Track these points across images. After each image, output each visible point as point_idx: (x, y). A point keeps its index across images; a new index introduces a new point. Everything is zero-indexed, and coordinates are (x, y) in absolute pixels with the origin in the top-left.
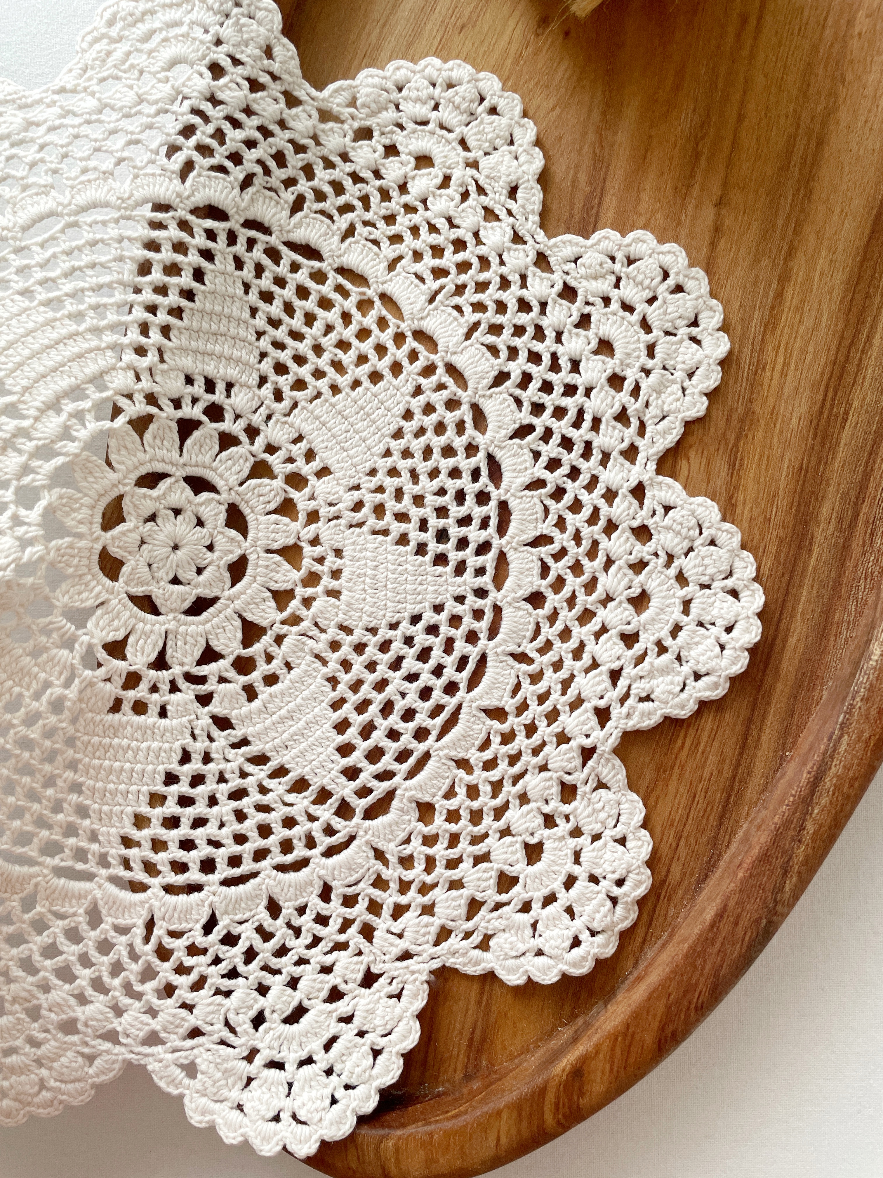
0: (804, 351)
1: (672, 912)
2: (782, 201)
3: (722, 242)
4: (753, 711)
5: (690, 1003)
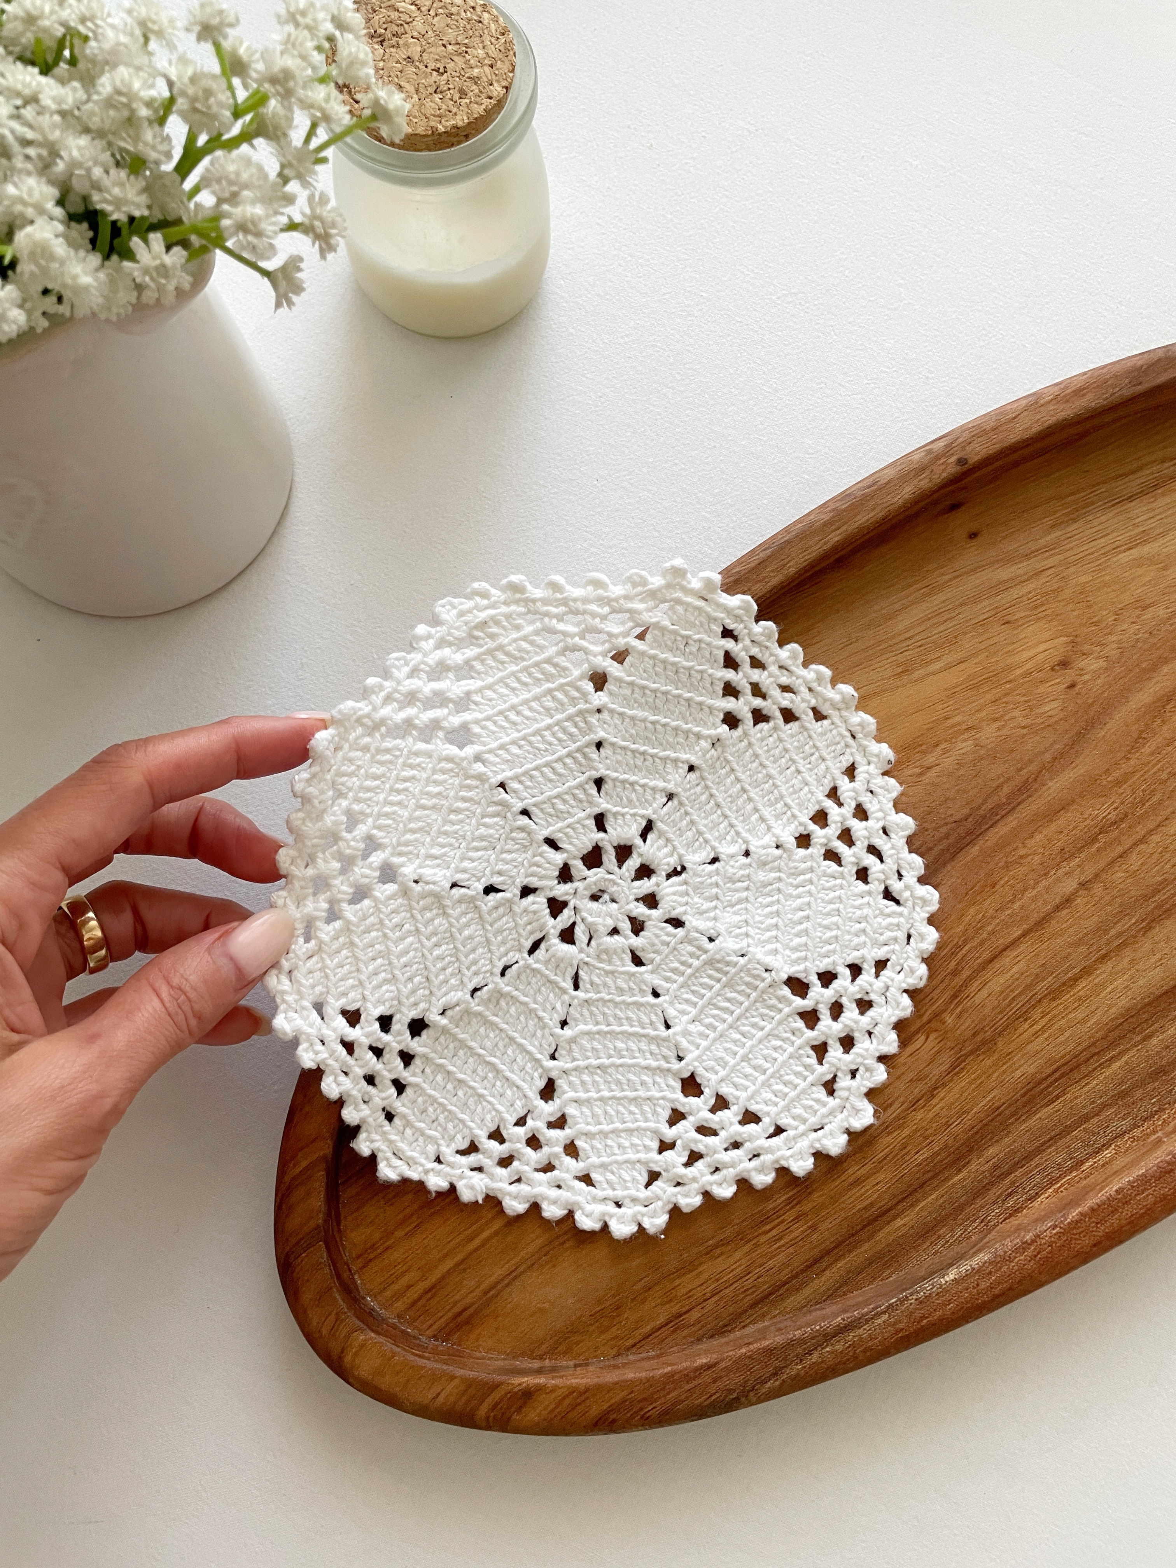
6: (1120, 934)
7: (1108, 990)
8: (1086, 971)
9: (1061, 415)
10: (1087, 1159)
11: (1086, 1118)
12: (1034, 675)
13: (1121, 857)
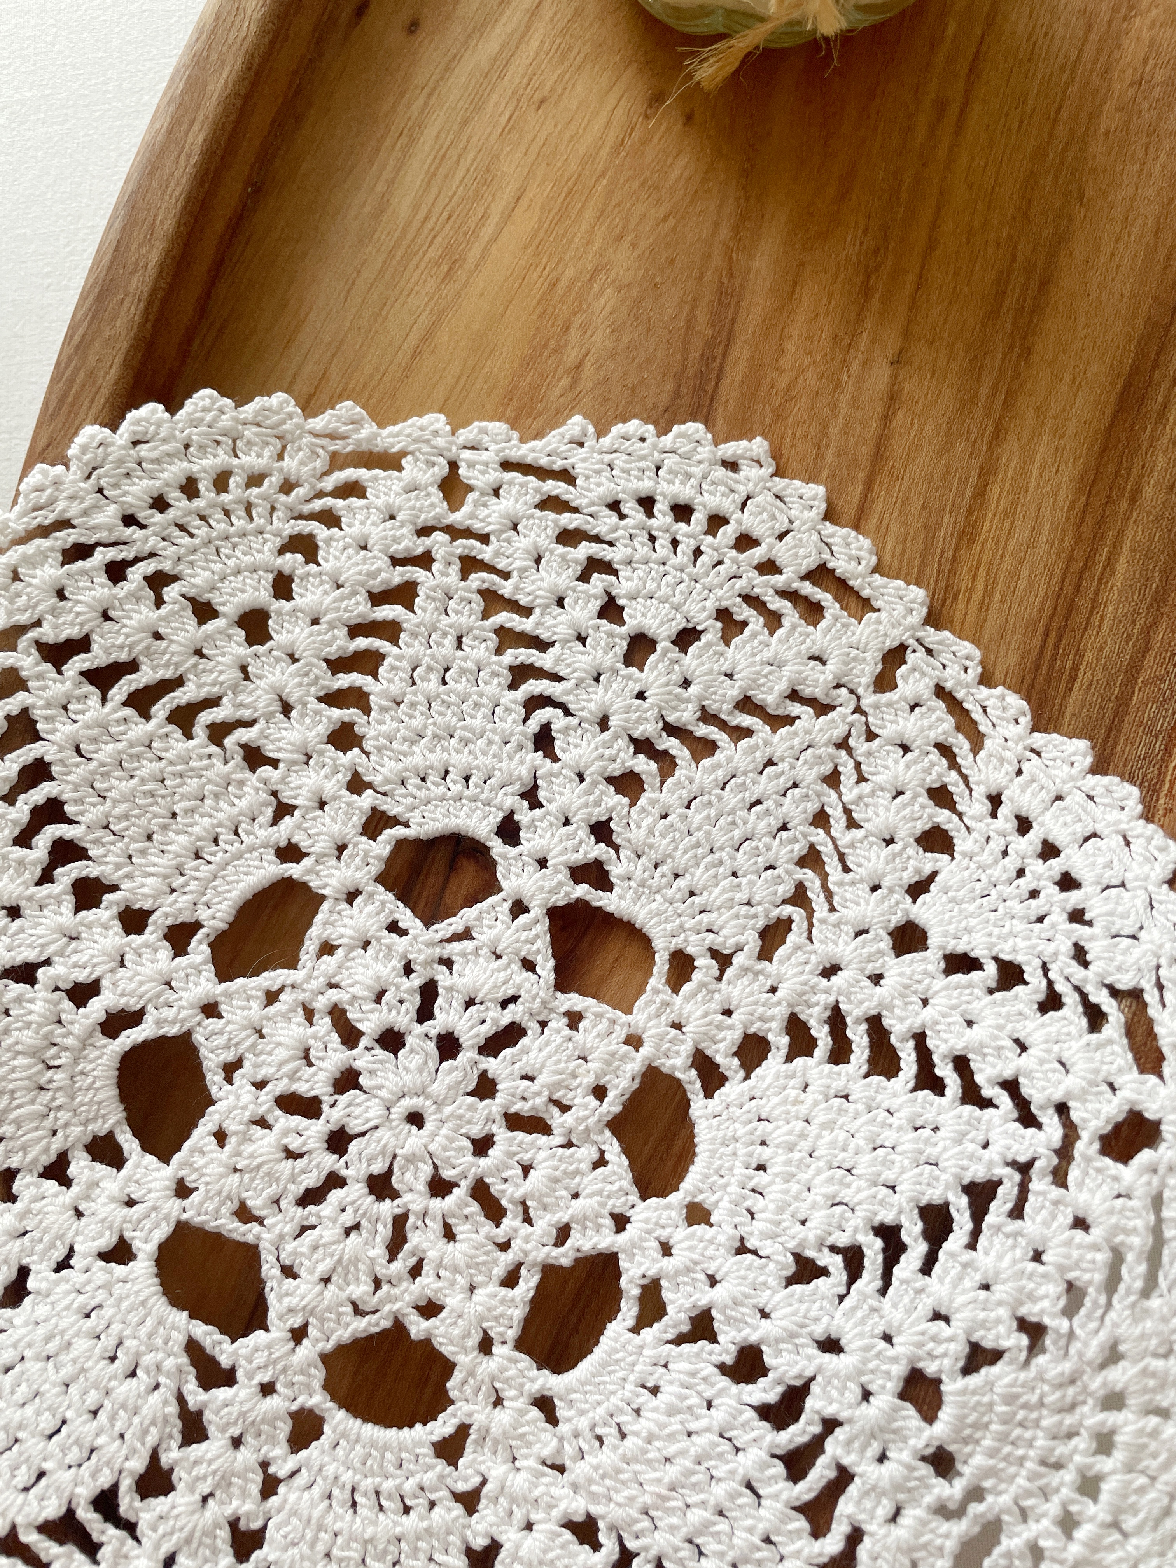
2: (988, 361)
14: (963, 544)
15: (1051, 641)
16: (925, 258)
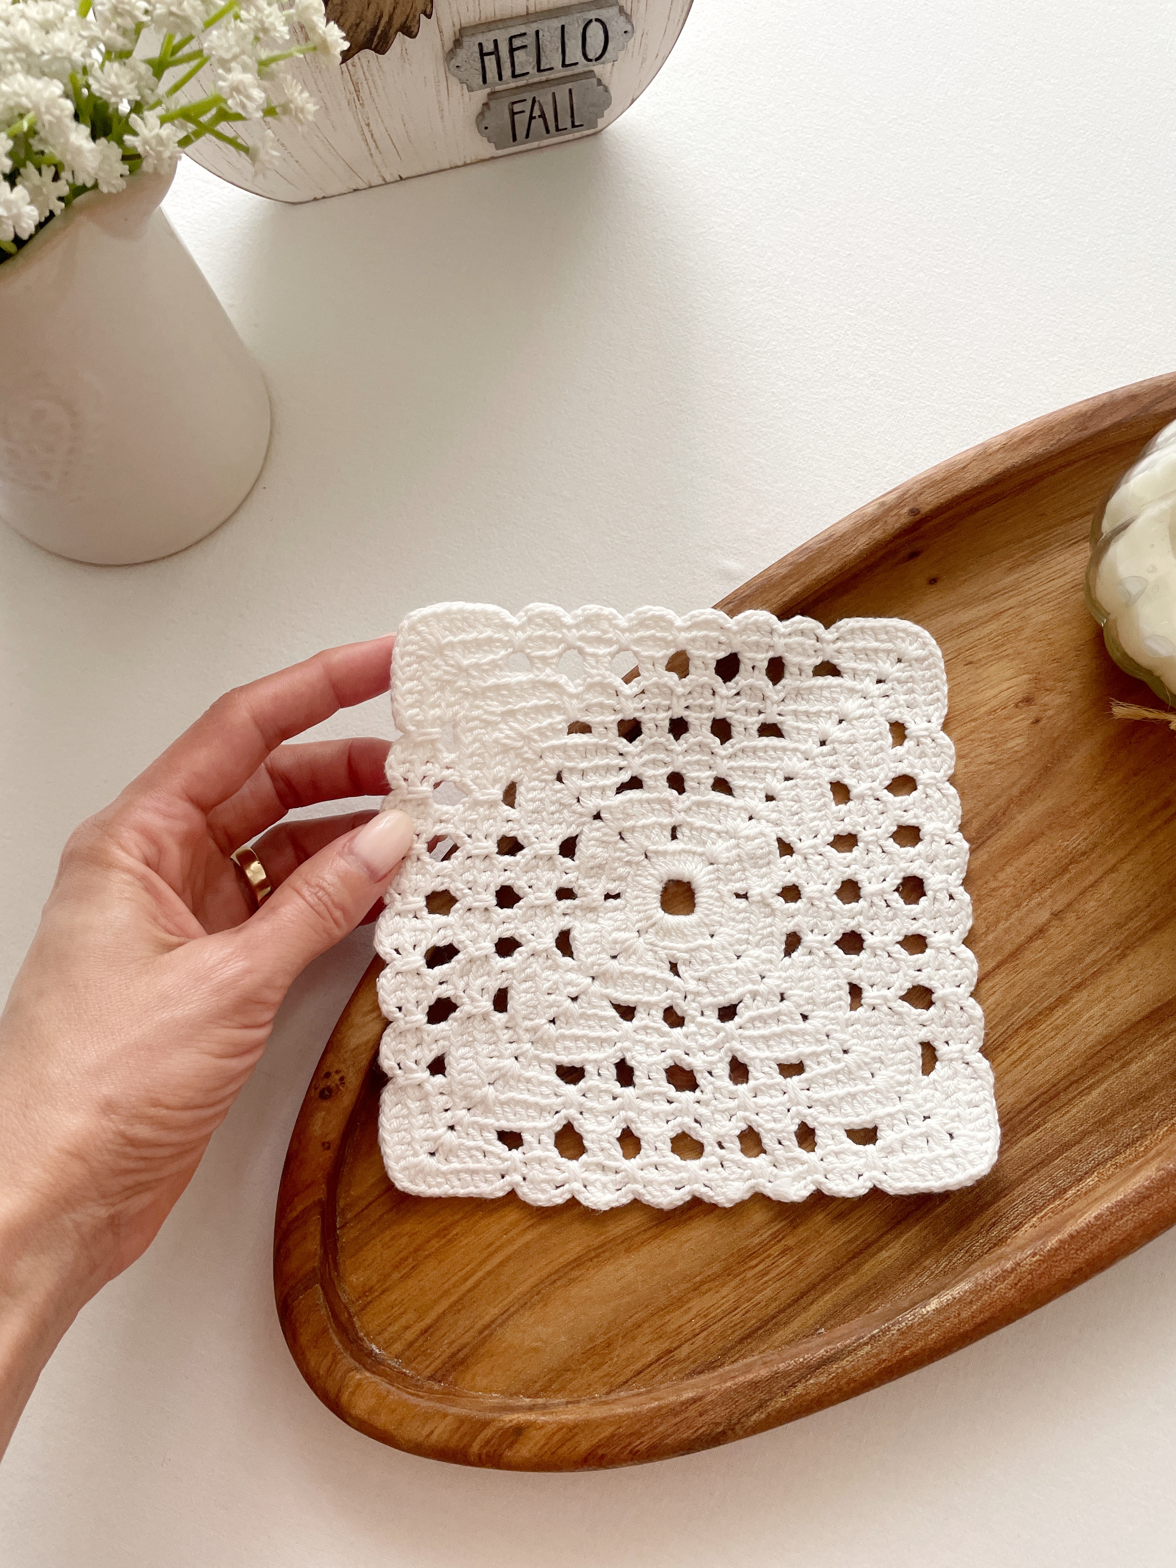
0: (1040, 1060)
1: (660, 1376)
2: (1100, 946)
3: (1040, 941)
4: (822, 1281)
5: (630, 1444)
6: (1095, 962)
7: (1085, 1018)
8: (1062, 1000)
9: (1009, 463)
10: (1070, 1187)
11: (1067, 1146)
12: (999, 712)
13: (1092, 886)
14: (1025, 1027)
15: (1036, 1104)
16: (1105, 873)
